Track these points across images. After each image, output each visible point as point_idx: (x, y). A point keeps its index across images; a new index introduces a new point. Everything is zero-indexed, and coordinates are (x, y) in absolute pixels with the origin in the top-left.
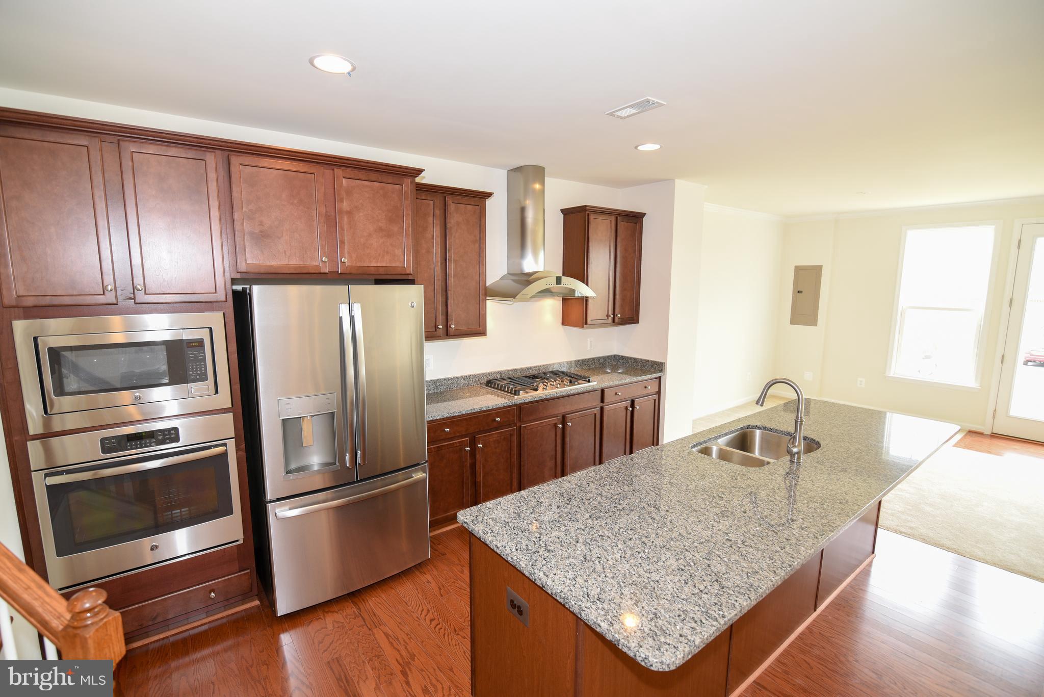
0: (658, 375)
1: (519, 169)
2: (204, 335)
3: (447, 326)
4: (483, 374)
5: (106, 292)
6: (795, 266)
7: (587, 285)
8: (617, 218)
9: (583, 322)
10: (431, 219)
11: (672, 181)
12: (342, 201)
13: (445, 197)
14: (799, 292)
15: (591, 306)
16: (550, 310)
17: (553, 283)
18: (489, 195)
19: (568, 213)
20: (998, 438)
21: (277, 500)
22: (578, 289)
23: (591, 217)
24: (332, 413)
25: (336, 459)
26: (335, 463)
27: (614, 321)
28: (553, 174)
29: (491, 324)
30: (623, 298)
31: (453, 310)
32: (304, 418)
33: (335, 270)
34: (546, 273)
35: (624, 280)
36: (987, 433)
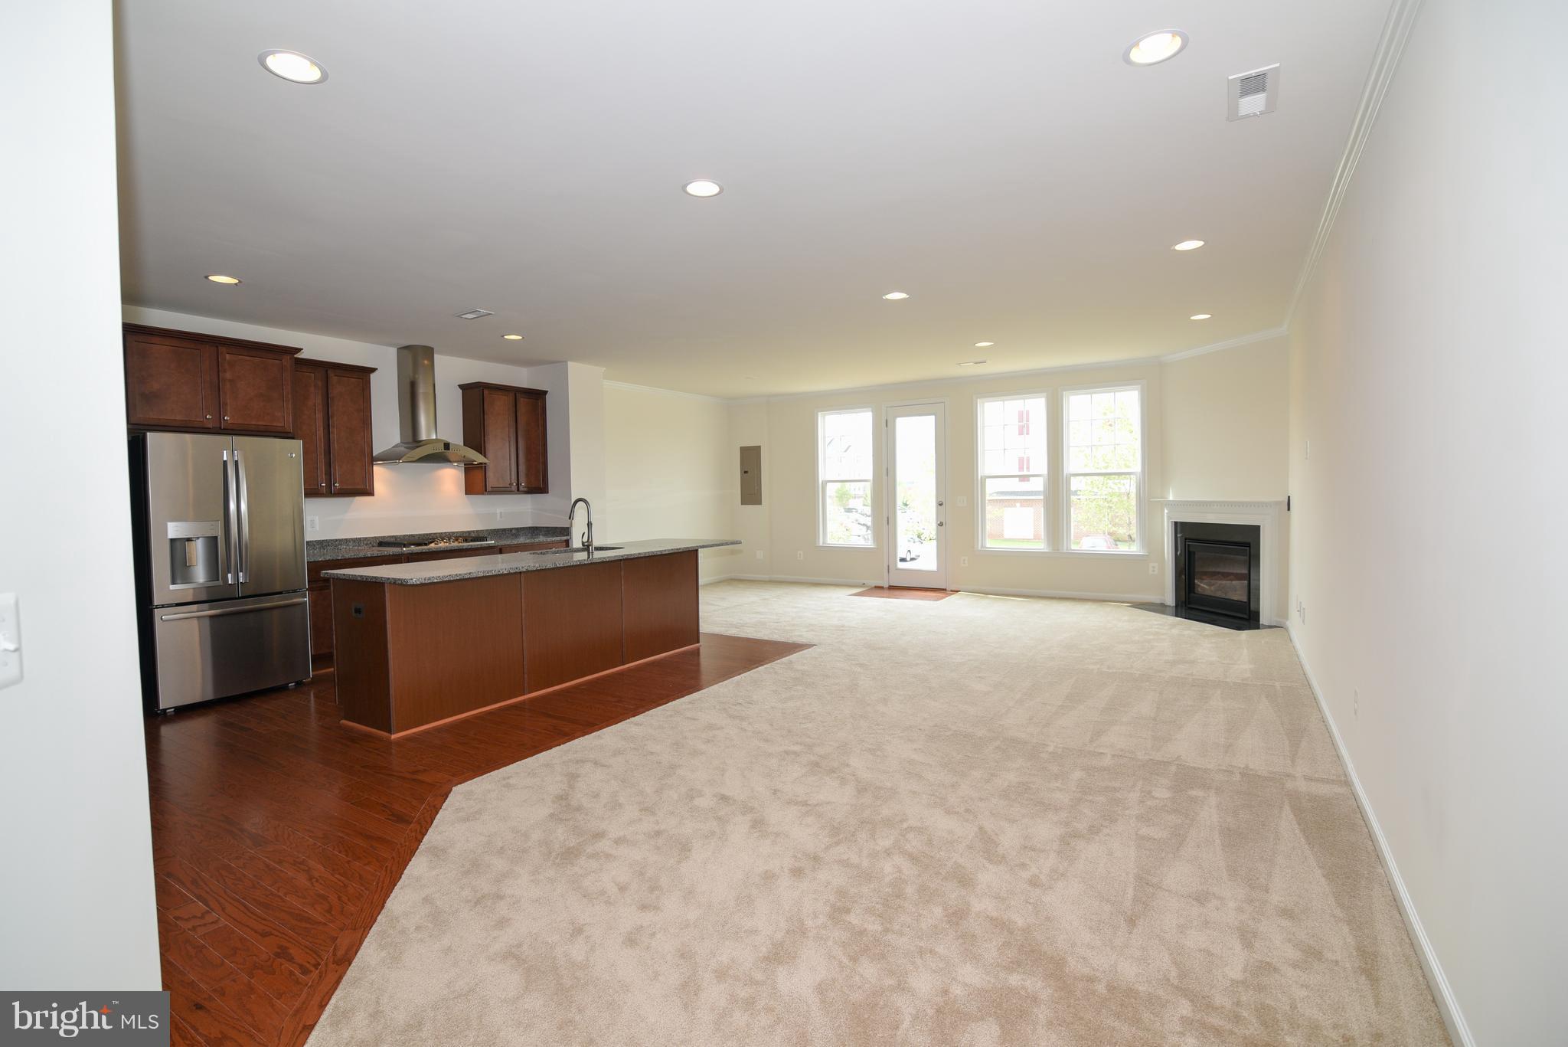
0: (565, 538)
1: (406, 348)
3: (329, 485)
4: (375, 537)
6: (741, 448)
7: (485, 456)
8: (515, 394)
9: (484, 490)
10: (312, 389)
11: (564, 363)
12: (225, 371)
13: (327, 371)
14: (746, 472)
15: (490, 474)
16: (450, 477)
17: (441, 448)
18: (373, 370)
19: (466, 388)
20: (894, 589)
21: (163, 606)
22: (478, 458)
23: (486, 392)
24: (216, 538)
25: (218, 577)
26: (218, 580)
27: (518, 490)
28: (441, 353)
29: (379, 486)
30: (529, 468)
31: (337, 471)
32: (189, 540)
33: (218, 426)
34: (437, 441)
35: (529, 451)
36: (886, 586)
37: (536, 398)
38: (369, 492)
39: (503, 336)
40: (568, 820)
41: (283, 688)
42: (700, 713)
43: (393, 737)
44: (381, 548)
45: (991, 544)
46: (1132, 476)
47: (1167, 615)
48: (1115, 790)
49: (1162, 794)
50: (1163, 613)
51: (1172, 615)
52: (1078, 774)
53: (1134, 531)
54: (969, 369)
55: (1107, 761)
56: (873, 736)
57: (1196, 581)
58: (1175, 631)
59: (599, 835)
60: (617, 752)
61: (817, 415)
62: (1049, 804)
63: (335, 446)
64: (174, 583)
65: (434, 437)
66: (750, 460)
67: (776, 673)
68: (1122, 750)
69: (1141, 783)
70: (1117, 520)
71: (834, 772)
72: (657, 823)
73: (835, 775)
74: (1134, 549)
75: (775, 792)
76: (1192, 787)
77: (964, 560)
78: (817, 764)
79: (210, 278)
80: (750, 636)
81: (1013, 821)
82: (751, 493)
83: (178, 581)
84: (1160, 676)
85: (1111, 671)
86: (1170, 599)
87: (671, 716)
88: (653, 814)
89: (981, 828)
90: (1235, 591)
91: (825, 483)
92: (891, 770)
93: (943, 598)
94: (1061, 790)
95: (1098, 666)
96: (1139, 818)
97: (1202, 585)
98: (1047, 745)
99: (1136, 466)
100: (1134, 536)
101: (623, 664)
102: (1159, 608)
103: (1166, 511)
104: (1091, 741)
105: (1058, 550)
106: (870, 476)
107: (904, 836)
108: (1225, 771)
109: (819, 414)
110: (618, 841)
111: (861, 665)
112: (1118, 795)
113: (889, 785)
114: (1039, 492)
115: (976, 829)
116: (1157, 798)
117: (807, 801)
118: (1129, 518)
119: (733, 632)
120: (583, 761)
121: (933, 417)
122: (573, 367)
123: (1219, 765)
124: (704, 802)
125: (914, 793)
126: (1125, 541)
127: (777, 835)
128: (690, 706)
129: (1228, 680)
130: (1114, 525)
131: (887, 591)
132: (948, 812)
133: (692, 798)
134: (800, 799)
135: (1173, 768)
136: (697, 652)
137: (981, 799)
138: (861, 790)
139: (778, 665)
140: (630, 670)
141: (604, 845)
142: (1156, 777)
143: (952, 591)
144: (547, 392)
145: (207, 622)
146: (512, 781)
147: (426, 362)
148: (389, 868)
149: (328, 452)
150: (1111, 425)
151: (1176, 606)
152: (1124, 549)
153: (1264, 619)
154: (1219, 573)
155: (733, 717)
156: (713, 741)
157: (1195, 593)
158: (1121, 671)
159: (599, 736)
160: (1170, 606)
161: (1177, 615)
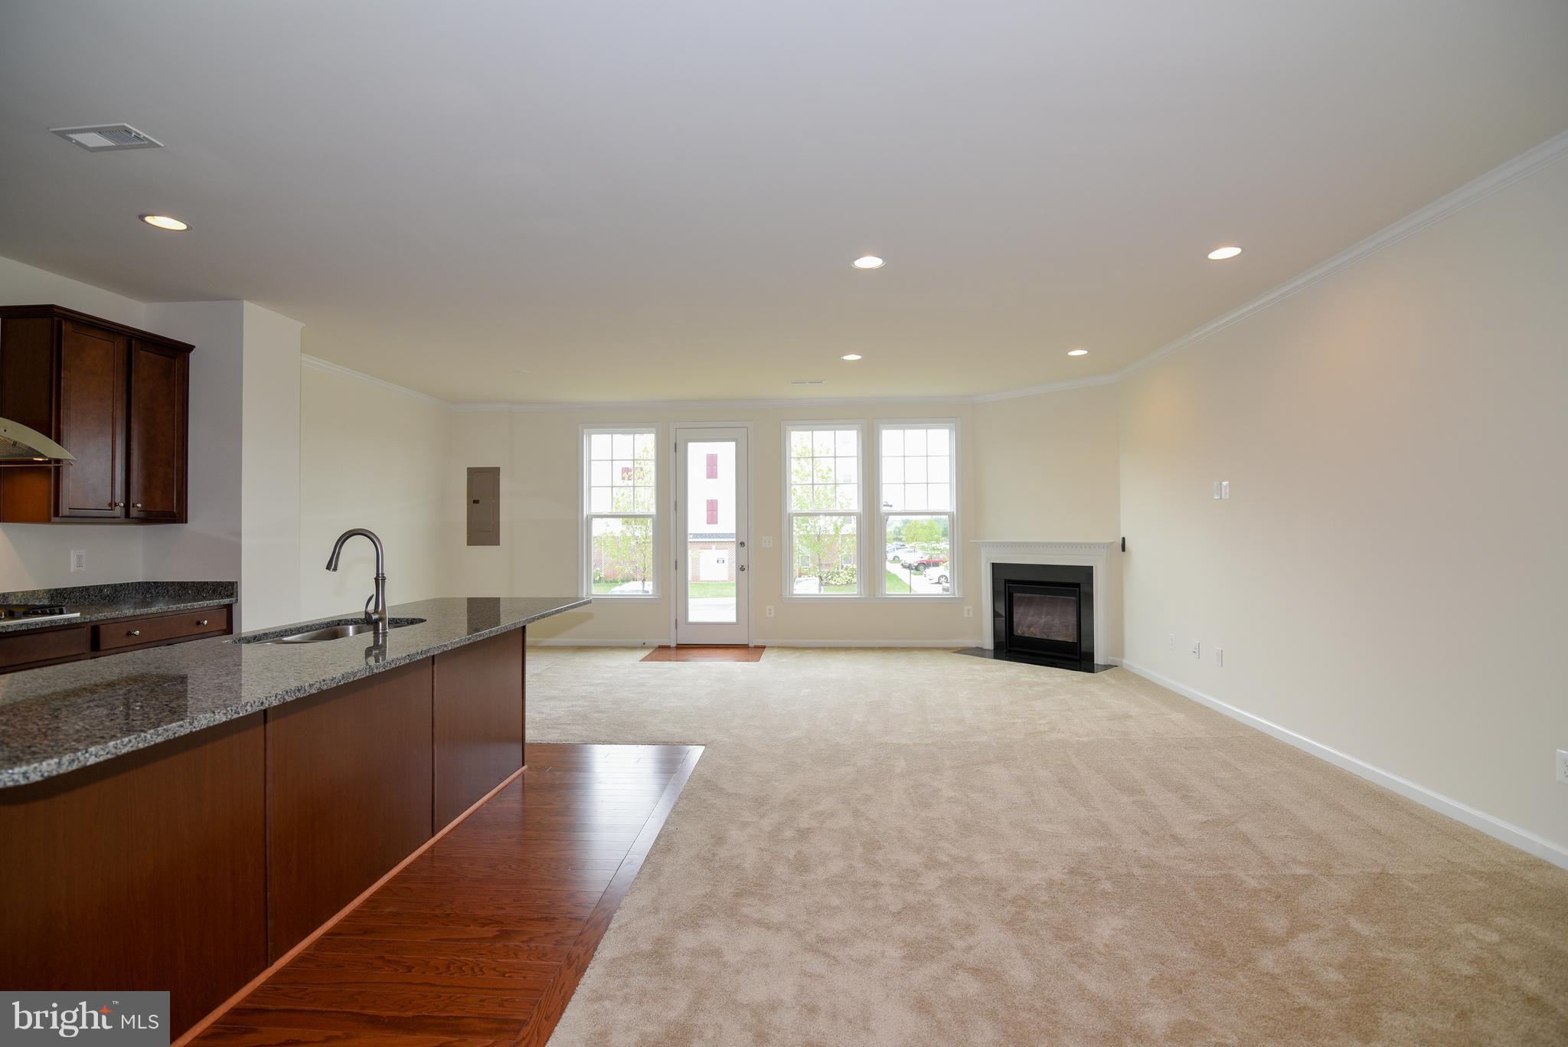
0: (226, 601)
6: (468, 468)
8: (129, 345)
11: (235, 301)
14: (475, 502)
15: (68, 483)
20: (684, 649)
23: (65, 327)
27: (127, 514)
30: (149, 477)
35: (150, 447)
36: (673, 645)
37: (175, 354)
39: (145, 215)
46: (945, 515)
47: (985, 658)
50: (981, 656)
51: (989, 658)
57: (1017, 622)
61: (582, 433)
66: (483, 486)
74: (945, 590)
77: (769, 610)
82: (483, 531)
86: (988, 643)
90: (1060, 631)
91: (592, 517)
97: (1024, 628)
99: (949, 504)
102: (978, 652)
103: (984, 552)
105: (873, 595)
106: (652, 511)
109: (585, 431)
121: (733, 444)
122: (254, 313)
131: (673, 652)
143: (756, 646)
144: (194, 347)
151: (996, 649)
153: (1099, 659)
157: (1014, 635)
160: (989, 650)
161: (995, 657)
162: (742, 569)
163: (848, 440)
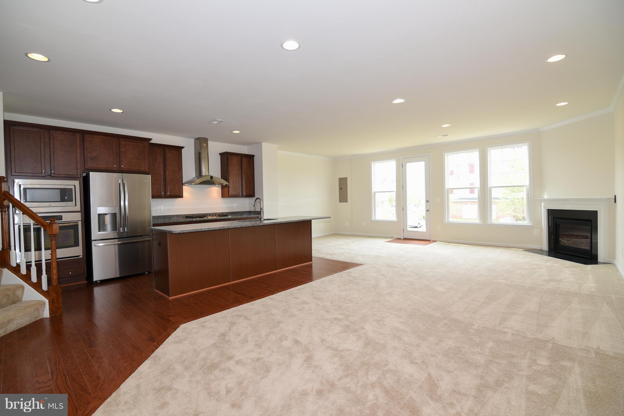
1: (198, 139)
2: (73, 187)
3: (165, 193)
4: (185, 214)
5: (42, 173)
6: (339, 178)
7: (229, 182)
8: (241, 157)
9: (228, 196)
10: (159, 155)
11: (260, 143)
12: (122, 148)
13: (165, 148)
14: (341, 189)
15: (231, 189)
16: (216, 190)
17: (209, 178)
18: (183, 147)
19: (221, 154)
20: (407, 240)
21: (95, 240)
22: (225, 183)
23: (229, 156)
24: (116, 214)
25: (117, 229)
26: (117, 230)
27: (242, 195)
28: (211, 140)
29: (185, 194)
30: (246, 187)
31: (168, 188)
32: (106, 214)
33: (119, 170)
34: (209, 175)
35: (247, 180)
36: (402, 238)
37: (251, 158)
38: (181, 196)
39: (232, 132)
40: (220, 347)
41: (143, 274)
42: (301, 295)
43: (170, 298)
44: (186, 219)
45: (451, 220)
46: (524, 187)
47: (544, 255)
48: (513, 356)
49: (543, 362)
50: (542, 254)
51: (546, 255)
52: (490, 344)
53: (525, 215)
54: (440, 139)
55: (508, 337)
56: (380, 312)
57: (560, 239)
58: (549, 264)
59: (230, 358)
60: (258, 313)
61: (371, 163)
62: (472, 363)
63: (168, 178)
64: (99, 231)
65: (208, 174)
66: (343, 183)
67: (342, 277)
68: (518, 331)
69: (529, 353)
70: (517, 210)
71: (356, 332)
72: (260, 353)
73: (356, 334)
74: (526, 223)
75: (323, 341)
76: (563, 359)
77: (439, 227)
78: (348, 327)
79: (112, 110)
80: (335, 259)
81: (449, 372)
82: (343, 197)
83: (101, 231)
84: (541, 288)
85: (512, 284)
86: (545, 246)
87: (288, 296)
88: (260, 348)
89: (429, 375)
90: (584, 244)
91: (375, 193)
92: (385, 333)
93: (428, 244)
94: (480, 354)
95: (505, 281)
96: (528, 378)
97: (563, 241)
98: (474, 325)
99: (526, 182)
100: (526, 218)
101: (276, 270)
102: (540, 252)
103: (543, 204)
104: (499, 324)
105: (485, 223)
106: (395, 190)
107: (384, 375)
108: (585, 350)
109: (372, 163)
110: (238, 362)
111: (383, 275)
112: (515, 360)
113: (383, 342)
114: (476, 198)
115: (426, 375)
116: (540, 365)
117: (337, 348)
118: (523, 209)
119: (329, 257)
120: (240, 316)
121: (424, 162)
122: (265, 145)
123: (580, 345)
124: (286, 344)
125: (395, 348)
126: (521, 220)
127: (316, 367)
128: (298, 291)
129: (581, 292)
130: (516, 212)
131: (402, 241)
132: (412, 362)
133: (282, 341)
134: (334, 346)
135: (550, 345)
136: (310, 266)
137: (432, 356)
138: (367, 344)
139: (344, 273)
140: (279, 273)
141: (231, 364)
142: (539, 350)
143: (433, 241)
144: (254, 155)
145: (117, 247)
146: (206, 324)
147: (205, 145)
148: (133, 365)
149: (165, 180)
150: (513, 167)
151: (549, 251)
152: (520, 223)
153: (600, 259)
154: (573, 235)
155: (315, 298)
156: (302, 310)
157: (559, 245)
158: (518, 284)
159: (253, 304)
160: (545, 251)
161: (549, 255)
162: (428, 211)
163: (474, 156)
